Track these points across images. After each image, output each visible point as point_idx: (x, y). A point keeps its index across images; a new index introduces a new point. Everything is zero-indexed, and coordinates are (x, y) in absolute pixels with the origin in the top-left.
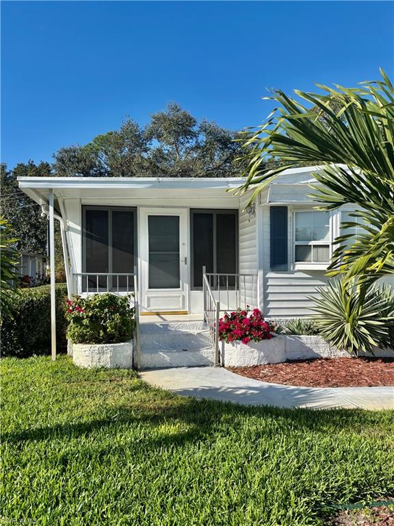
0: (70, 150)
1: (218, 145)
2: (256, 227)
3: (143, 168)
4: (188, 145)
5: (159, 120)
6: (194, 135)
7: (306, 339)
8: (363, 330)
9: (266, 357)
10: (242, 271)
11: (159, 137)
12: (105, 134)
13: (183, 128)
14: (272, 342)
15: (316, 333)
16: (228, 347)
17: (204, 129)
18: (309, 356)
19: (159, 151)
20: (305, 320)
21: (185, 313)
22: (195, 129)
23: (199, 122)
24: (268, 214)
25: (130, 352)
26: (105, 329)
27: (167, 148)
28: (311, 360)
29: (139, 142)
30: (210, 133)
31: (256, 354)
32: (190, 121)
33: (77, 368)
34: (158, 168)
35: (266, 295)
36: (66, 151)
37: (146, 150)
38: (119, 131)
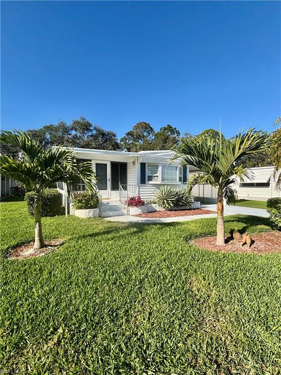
0: (33, 131)
1: (101, 136)
2: (136, 169)
3: (69, 142)
4: (88, 134)
5: (76, 122)
6: (91, 131)
7: (153, 205)
8: (170, 201)
9: (143, 211)
10: (128, 184)
11: (76, 130)
12: (49, 125)
13: (86, 127)
14: (144, 206)
15: (155, 203)
16: (131, 208)
17: (95, 129)
18: (154, 210)
19: (76, 135)
20: (152, 200)
21: (109, 199)
22: (91, 128)
23: (93, 126)
24: (140, 165)
25: (98, 212)
26: (91, 204)
27: (79, 134)
28: (155, 212)
29: (66, 130)
30: (98, 131)
31: (140, 210)
32: (90, 125)
33: (79, 218)
34: (75, 142)
35: (139, 192)
36: (31, 131)
37: (70, 134)
38: (57, 125)
